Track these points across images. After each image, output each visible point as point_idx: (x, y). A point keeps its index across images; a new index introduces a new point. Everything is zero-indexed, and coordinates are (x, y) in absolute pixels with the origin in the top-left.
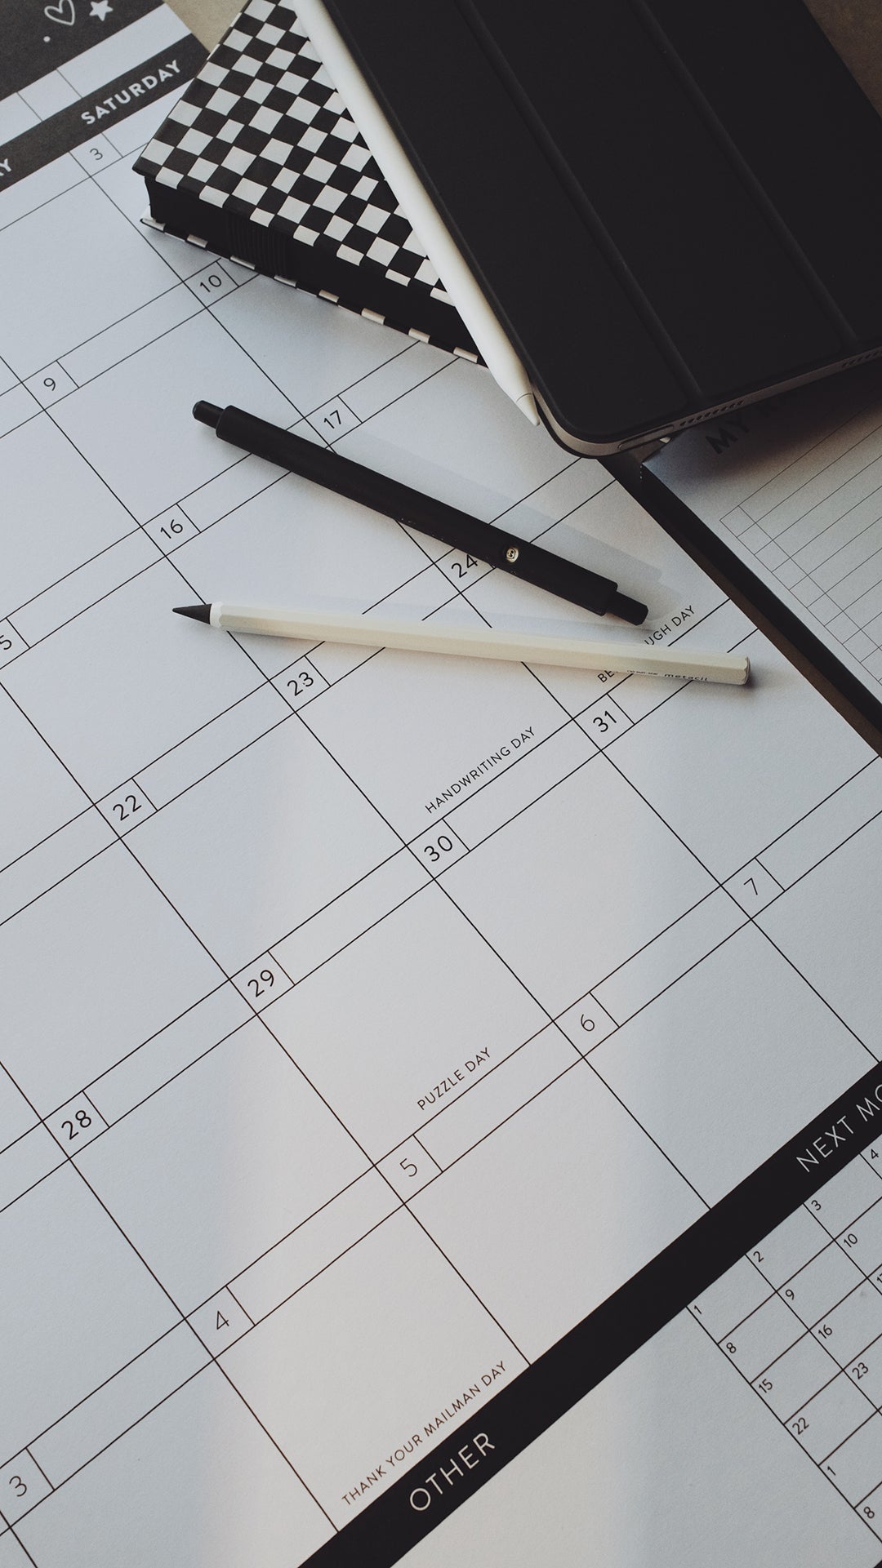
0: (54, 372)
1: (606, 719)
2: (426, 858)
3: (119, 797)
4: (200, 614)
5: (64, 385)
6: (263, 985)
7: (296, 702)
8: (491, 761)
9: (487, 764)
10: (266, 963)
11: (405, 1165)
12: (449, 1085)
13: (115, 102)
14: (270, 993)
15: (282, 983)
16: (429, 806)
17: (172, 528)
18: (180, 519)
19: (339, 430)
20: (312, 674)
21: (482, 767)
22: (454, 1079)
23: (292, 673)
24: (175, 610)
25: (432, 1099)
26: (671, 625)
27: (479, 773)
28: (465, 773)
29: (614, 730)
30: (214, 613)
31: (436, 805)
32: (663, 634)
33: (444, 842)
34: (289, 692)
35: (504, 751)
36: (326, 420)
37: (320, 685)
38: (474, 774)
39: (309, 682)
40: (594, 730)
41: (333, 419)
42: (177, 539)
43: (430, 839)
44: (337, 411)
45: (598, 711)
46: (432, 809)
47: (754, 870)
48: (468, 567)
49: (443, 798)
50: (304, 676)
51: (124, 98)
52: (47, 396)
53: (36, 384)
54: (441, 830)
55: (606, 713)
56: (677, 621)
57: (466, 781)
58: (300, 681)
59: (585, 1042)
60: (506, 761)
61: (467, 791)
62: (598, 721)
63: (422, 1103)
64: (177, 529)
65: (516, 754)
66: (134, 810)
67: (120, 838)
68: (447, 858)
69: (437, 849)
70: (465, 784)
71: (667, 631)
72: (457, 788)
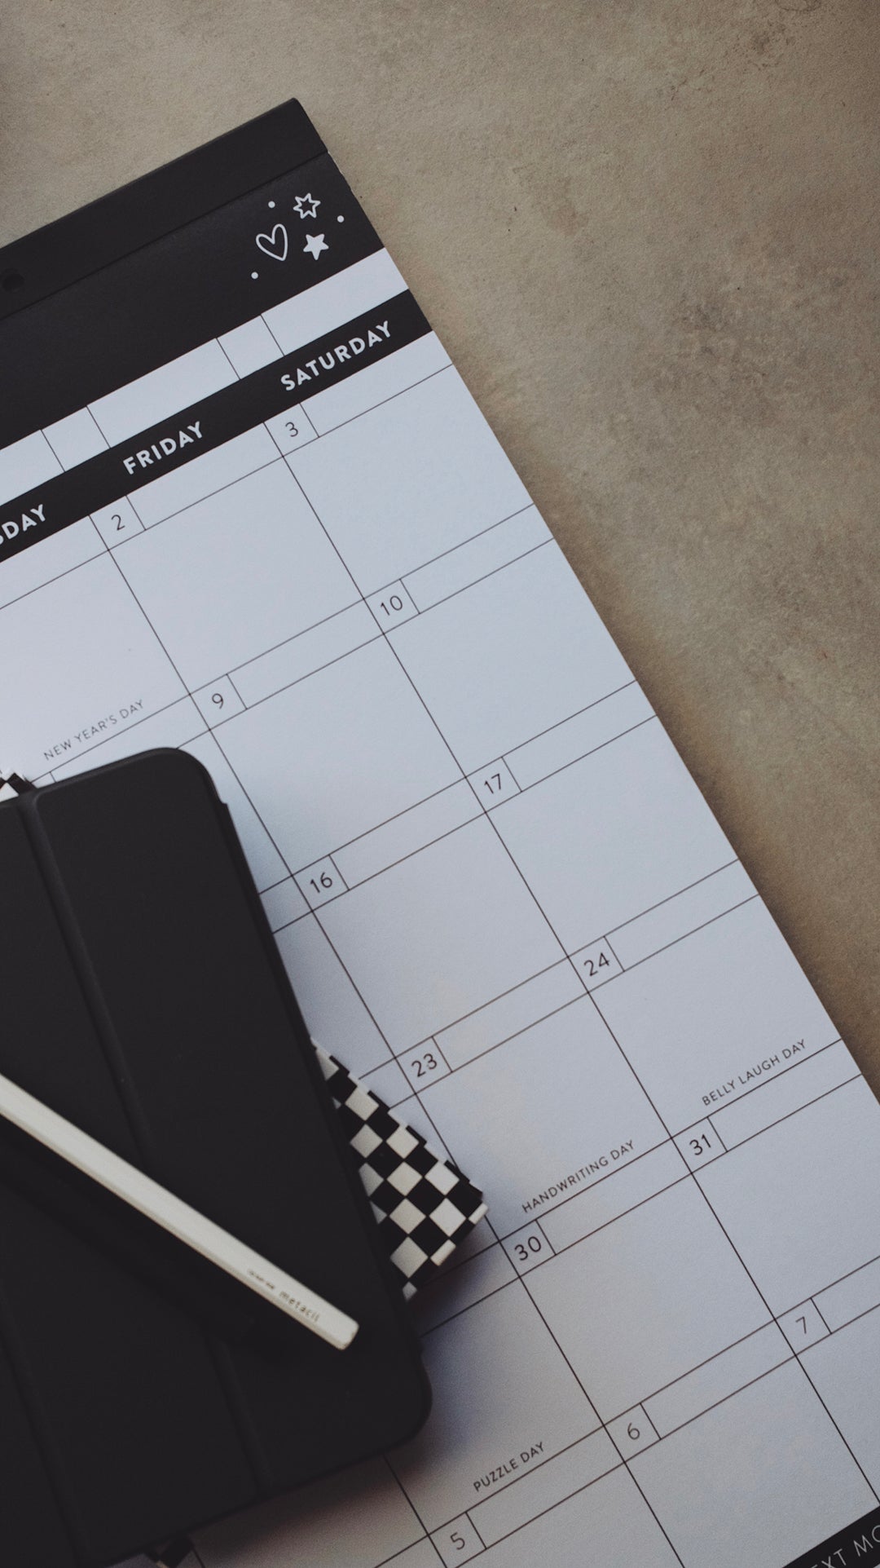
0: (223, 687)
1: (702, 1143)
2: (515, 1256)
5: (232, 705)
7: (418, 1084)
8: (589, 1169)
9: (585, 1172)
11: (455, 1538)
12: (503, 1472)
13: (318, 365)
16: (526, 1205)
17: (322, 881)
18: (331, 873)
19: (500, 796)
20: (437, 1057)
21: (580, 1175)
22: (509, 1467)
23: (419, 1054)
25: (486, 1482)
26: (781, 1057)
27: (576, 1179)
28: (563, 1178)
29: (707, 1154)
31: (532, 1206)
32: (770, 1064)
33: (533, 1243)
34: (412, 1072)
35: (603, 1162)
36: (486, 783)
37: (441, 1069)
38: (572, 1180)
39: (432, 1064)
40: (689, 1152)
41: (494, 783)
42: (326, 894)
43: (522, 1238)
44: (498, 775)
45: (695, 1132)
46: (528, 1209)
47: (807, 1310)
48: (600, 965)
49: (539, 1199)
50: (429, 1058)
51: (328, 362)
52: (214, 714)
53: (204, 698)
54: (533, 1231)
55: (704, 1137)
56: (786, 1053)
57: (563, 1186)
58: (424, 1063)
59: (628, 1448)
60: (603, 1171)
61: (562, 1196)
62: (695, 1144)
63: (477, 1485)
64: (327, 883)
65: (613, 1165)
68: (533, 1259)
69: (527, 1249)
70: (562, 1189)
71: (776, 1062)
72: (553, 1192)
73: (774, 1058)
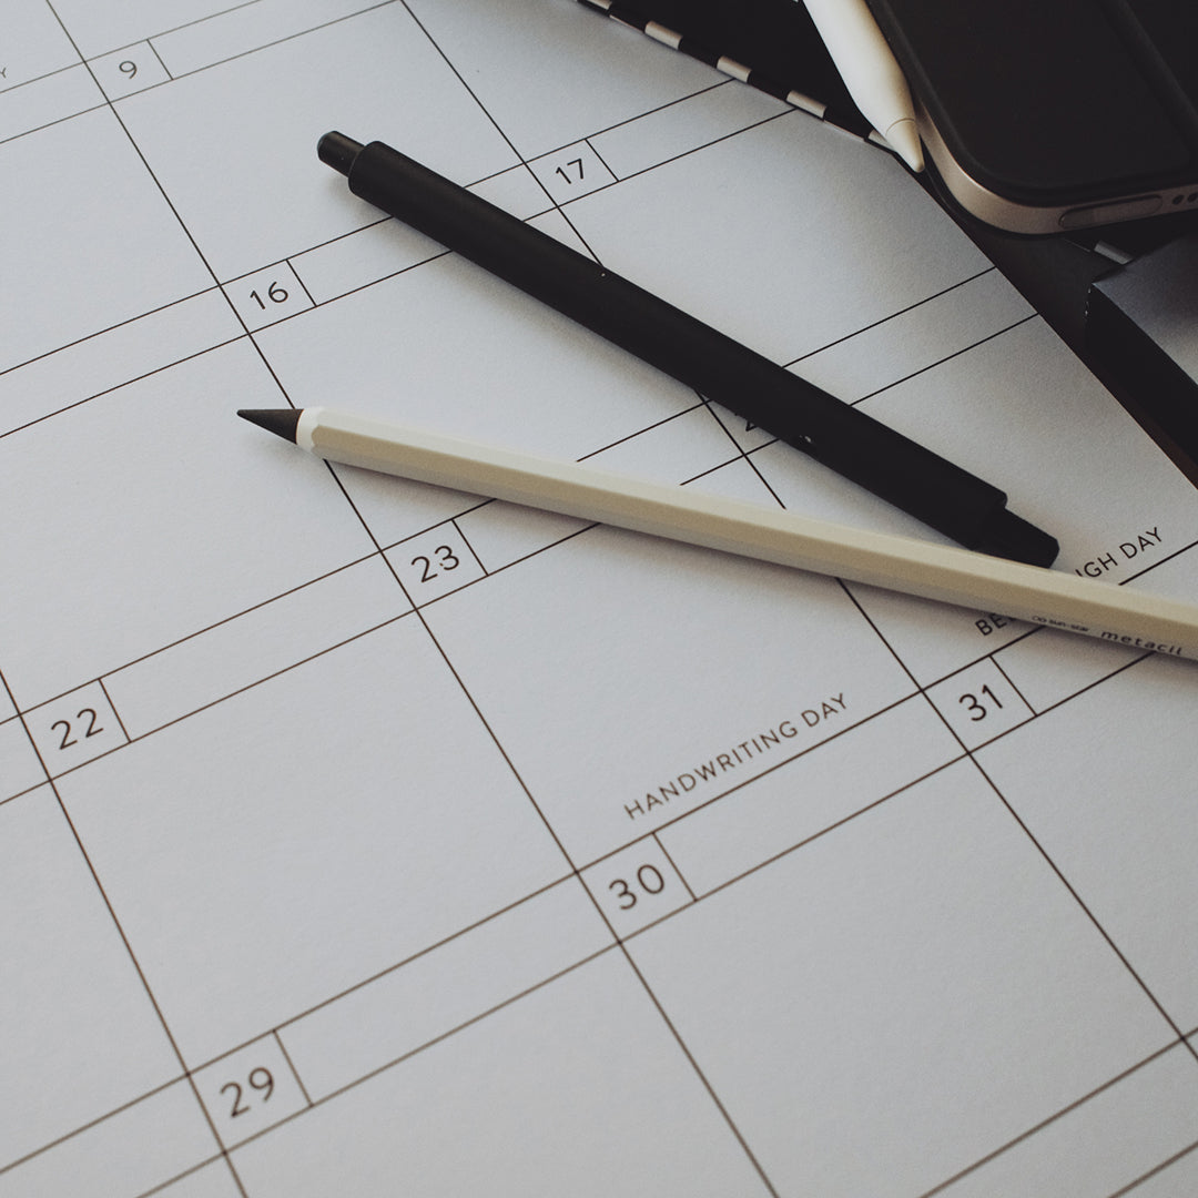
0: (140, 55)
1: (984, 700)
2: (611, 901)
3: (67, 709)
4: (282, 423)
5: (150, 72)
6: (251, 1097)
7: (421, 594)
8: (760, 742)
9: (751, 747)
10: (265, 1053)
14: (261, 1112)
15: (287, 1095)
16: (632, 806)
17: (271, 294)
18: (286, 282)
19: (579, 187)
20: (460, 550)
21: (741, 752)
23: (425, 546)
24: (242, 414)
26: (1118, 555)
27: (733, 760)
28: (708, 757)
29: (997, 721)
30: (305, 425)
31: (645, 806)
32: (1102, 567)
33: (648, 876)
34: (412, 575)
35: (786, 730)
36: (559, 170)
37: (469, 569)
38: (725, 762)
39: (451, 562)
40: (960, 716)
41: (573, 172)
42: (274, 311)
43: (625, 867)
44: (580, 161)
45: (971, 682)
46: (636, 814)
49: (659, 796)
50: (445, 552)
52: (117, 84)
53: (106, 66)
54: (648, 852)
55: (986, 689)
56: (1130, 551)
57: (707, 772)
58: (435, 560)
60: (788, 747)
61: (706, 789)
62: (969, 702)
64: (279, 296)
65: (808, 737)
66: (89, 734)
67: (50, 780)
68: (649, 907)
69: (634, 887)
70: (705, 778)
71: (1111, 564)
72: (688, 782)
73: (1105, 559)
